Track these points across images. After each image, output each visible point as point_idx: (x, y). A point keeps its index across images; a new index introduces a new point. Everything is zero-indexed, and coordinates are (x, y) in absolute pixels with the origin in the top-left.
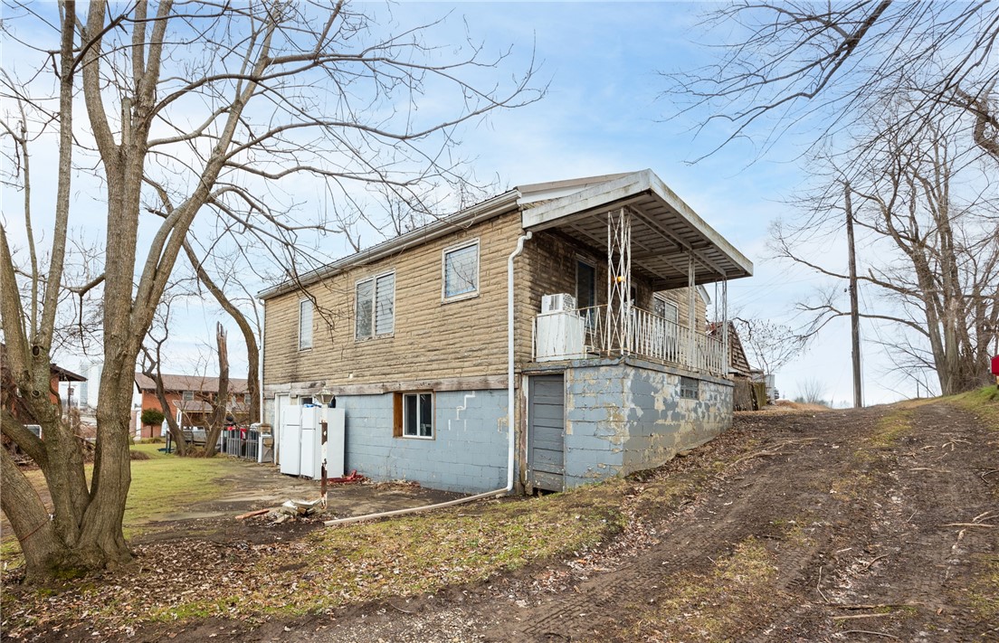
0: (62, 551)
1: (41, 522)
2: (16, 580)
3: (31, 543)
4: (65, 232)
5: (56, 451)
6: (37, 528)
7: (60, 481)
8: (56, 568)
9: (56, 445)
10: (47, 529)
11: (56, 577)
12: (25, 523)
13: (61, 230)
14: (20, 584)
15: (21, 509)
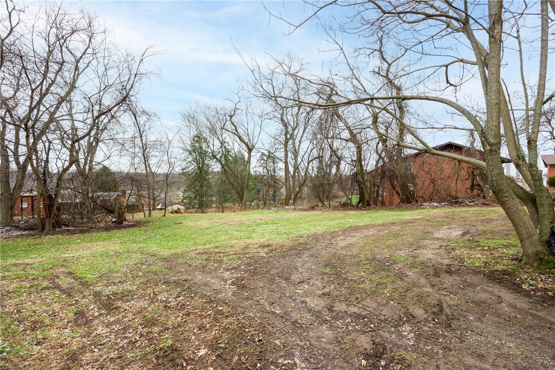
0: (545, 251)
1: (532, 233)
2: (517, 259)
3: (527, 243)
4: (546, 73)
5: (541, 196)
6: (530, 236)
7: (544, 213)
8: (541, 259)
9: (541, 193)
10: (536, 237)
11: (541, 265)
12: (524, 232)
13: (543, 73)
14: (520, 262)
15: (522, 225)
